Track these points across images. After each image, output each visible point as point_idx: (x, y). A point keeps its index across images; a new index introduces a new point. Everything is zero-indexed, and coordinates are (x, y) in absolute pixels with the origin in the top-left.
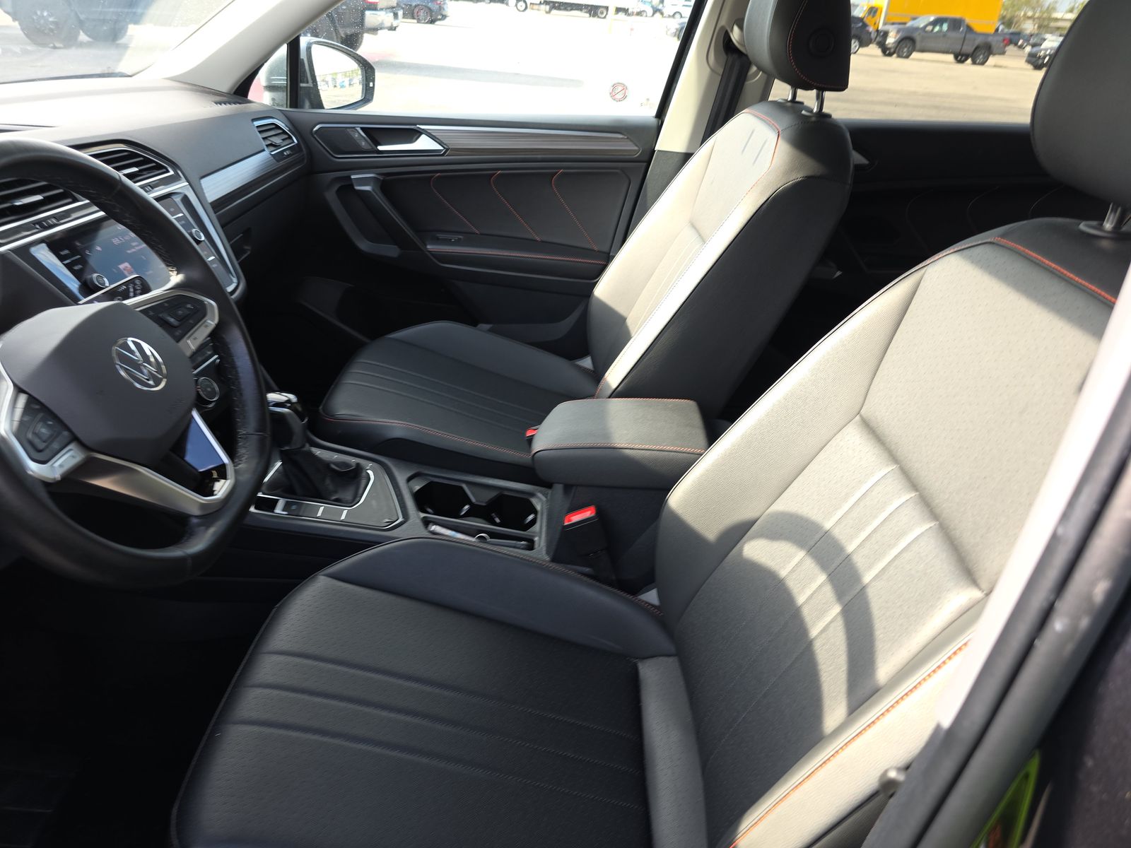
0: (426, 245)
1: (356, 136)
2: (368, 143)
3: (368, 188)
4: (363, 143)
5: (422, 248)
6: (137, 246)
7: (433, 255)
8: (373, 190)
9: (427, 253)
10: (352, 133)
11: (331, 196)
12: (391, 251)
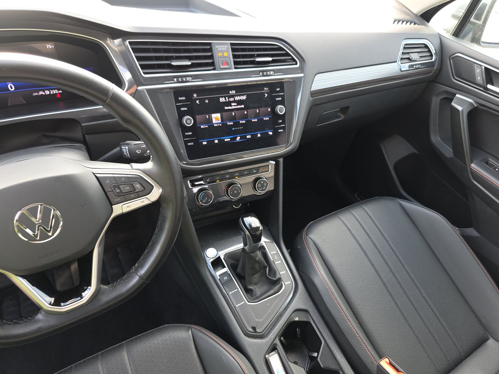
0: (472, 162)
1: (478, 71)
2: (483, 80)
3: (460, 108)
4: (479, 78)
5: (467, 163)
6: (234, 106)
7: (471, 171)
8: (462, 111)
9: (469, 168)
10: (476, 68)
11: (435, 101)
12: (447, 151)
